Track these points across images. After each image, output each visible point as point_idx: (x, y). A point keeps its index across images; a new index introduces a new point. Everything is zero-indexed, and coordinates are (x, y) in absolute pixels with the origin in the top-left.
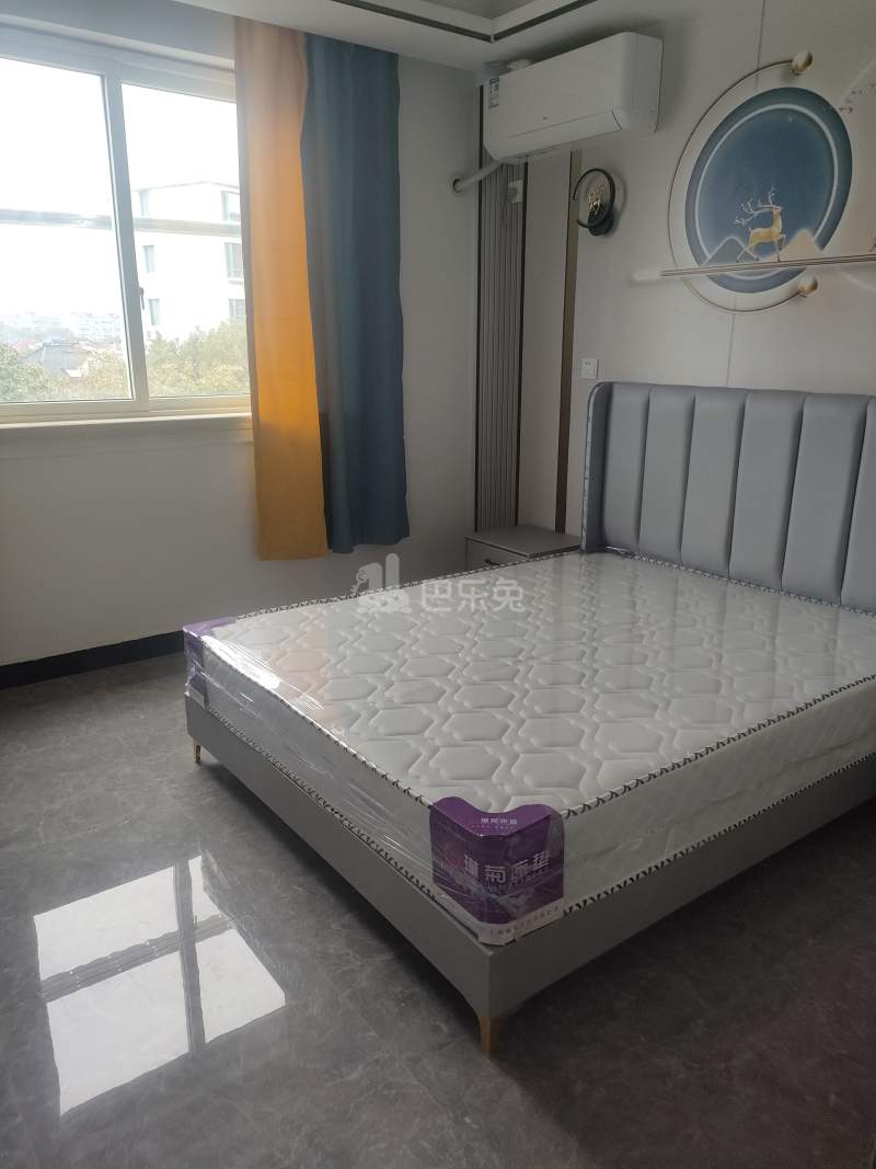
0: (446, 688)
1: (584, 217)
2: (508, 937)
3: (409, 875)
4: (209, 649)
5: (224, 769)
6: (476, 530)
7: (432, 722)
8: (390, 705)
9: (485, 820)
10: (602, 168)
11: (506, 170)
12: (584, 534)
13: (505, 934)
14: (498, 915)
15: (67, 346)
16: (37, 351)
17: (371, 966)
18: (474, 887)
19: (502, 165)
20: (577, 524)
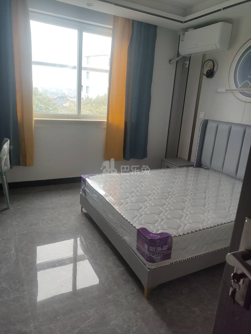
0: (147, 199)
1: (205, 73)
2: (153, 267)
3: (131, 247)
4: (87, 182)
5: (88, 214)
6: (165, 158)
7: (142, 208)
8: (132, 202)
9: (151, 235)
10: (212, 59)
11: (184, 58)
12: (195, 162)
13: (153, 266)
14: (152, 261)
15: (64, 98)
16: (56, 98)
17: (118, 270)
18: (147, 252)
19: (184, 57)
20: (194, 159)
